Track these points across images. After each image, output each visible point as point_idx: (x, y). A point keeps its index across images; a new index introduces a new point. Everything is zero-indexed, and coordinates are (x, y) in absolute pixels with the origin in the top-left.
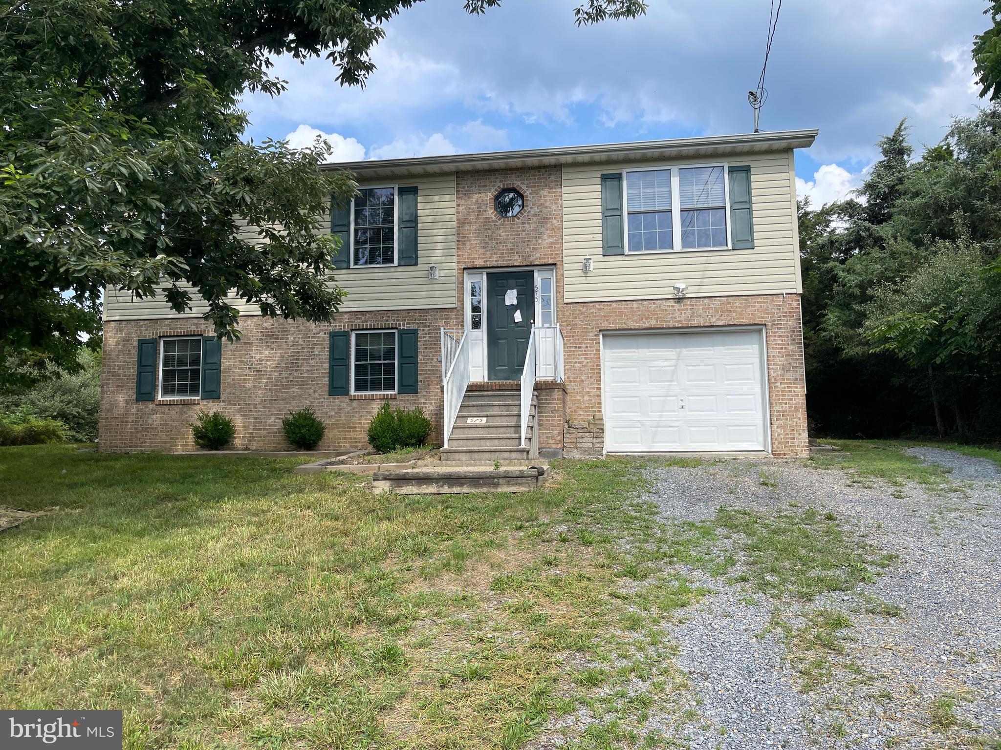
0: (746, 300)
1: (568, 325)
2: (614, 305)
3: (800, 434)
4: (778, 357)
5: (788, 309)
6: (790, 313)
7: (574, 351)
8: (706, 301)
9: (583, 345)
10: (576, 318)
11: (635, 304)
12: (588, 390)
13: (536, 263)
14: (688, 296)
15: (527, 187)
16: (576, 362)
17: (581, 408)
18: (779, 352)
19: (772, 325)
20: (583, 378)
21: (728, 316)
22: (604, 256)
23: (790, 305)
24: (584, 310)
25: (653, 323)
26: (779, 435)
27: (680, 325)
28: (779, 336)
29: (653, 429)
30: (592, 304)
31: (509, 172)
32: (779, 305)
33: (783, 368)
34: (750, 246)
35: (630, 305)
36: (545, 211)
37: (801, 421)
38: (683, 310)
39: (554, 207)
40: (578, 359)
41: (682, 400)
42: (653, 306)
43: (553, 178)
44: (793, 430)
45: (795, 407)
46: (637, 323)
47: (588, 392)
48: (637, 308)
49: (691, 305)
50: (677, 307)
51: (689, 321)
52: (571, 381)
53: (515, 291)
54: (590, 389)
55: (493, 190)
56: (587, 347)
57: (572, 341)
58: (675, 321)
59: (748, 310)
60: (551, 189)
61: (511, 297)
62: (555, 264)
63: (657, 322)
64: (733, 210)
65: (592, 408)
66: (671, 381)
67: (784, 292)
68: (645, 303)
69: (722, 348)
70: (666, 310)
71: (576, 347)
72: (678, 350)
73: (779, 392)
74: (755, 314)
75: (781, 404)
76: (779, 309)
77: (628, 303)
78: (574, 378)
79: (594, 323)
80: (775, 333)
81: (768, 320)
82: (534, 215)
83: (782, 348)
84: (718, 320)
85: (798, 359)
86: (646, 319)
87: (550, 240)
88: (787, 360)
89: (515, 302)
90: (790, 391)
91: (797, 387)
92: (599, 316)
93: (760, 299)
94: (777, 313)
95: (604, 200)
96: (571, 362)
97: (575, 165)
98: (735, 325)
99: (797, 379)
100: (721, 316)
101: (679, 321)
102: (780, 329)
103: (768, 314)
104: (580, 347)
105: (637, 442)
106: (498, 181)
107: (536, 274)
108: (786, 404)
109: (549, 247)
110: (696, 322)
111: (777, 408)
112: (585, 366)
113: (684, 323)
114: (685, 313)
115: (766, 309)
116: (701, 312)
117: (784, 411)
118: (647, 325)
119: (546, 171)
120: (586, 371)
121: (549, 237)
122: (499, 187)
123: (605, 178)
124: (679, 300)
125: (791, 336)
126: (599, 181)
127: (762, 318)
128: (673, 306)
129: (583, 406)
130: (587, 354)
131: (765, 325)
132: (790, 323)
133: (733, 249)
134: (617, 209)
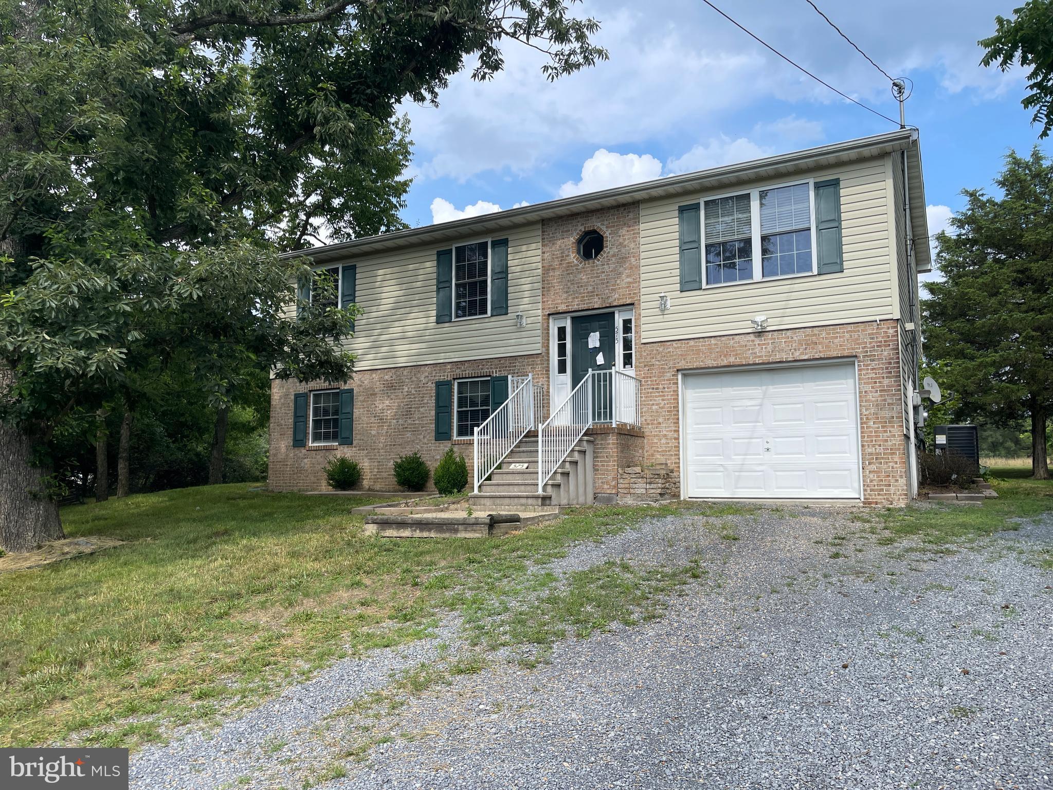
0: (834, 329)
1: (645, 366)
2: (692, 343)
3: (897, 481)
4: (871, 392)
5: (883, 337)
6: (885, 341)
7: (651, 393)
8: (789, 333)
9: (661, 386)
10: (653, 358)
11: (713, 341)
12: (665, 433)
13: (615, 304)
14: (769, 329)
15: (607, 227)
16: (653, 404)
17: (658, 451)
18: (873, 387)
19: (864, 357)
20: (661, 420)
21: (813, 348)
22: (681, 292)
23: (886, 332)
24: (661, 349)
25: (732, 360)
26: (871, 481)
27: (760, 362)
28: (873, 369)
29: (737, 474)
30: (669, 343)
31: (590, 215)
32: (873, 334)
33: (877, 405)
34: (837, 268)
35: (707, 341)
36: (623, 250)
37: (898, 465)
38: (764, 344)
39: (632, 245)
40: (655, 400)
41: (767, 442)
42: (732, 342)
43: (631, 215)
44: (889, 476)
45: (891, 449)
46: (715, 361)
47: (665, 435)
48: (715, 344)
49: (772, 339)
50: (757, 341)
51: (770, 356)
52: (648, 424)
53: (598, 333)
54: (667, 431)
55: (575, 234)
56: (664, 388)
57: (649, 383)
58: (755, 357)
59: (836, 341)
60: (630, 227)
61: (594, 340)
62: (633, 304)
63: (736, 359)
64: (819, 230)
65: (669, 451)
66: (757, 422)
67: (878, 318)
68: (723, 339)
69: (813, 384)
70: (746, 346)
71: (653, 388)
72: (764, 388)
73: (871, 432)
74: (845, 346)
75: (874, 446)
76: (873, 338)
77: (706, 340)
78: (651, 420)
79: (671, 363)
80: (868, 365)
81: (859, 351)
82: (614, 256)
83: (875, 383)
84: (802, 354)
85: (894, 395)
86: (725, 356)
87: (629, 280)
88: (881, 396)
89: (598, 345)
90: (886, 432)
91: (893, 427)
92: (676, 355)
93: (849, 328)
94: (870, 343)
95: (682, 234)
96: (648, 404)
97: (652, 200)
98: (821, 359)
99: (893, 417)
100: (806, 349)
101: (760, 357)
102: (873, 360)
103: (858, 344)
104: (657, 389)
105: (720, 488)
106: (579, 224)
107: (616, 316)
108: (880, 445)
109: (628, 287)
110: (778, 358)
111: (870, 450)
112: (662, 408)
113: (765, 359)
114: (766, 348)
115: (857, 339)
116: (784, 346)
117: (877, 454)
118: (725, 362)
119: (625, 210)
120: (664, 413)
121: (628, 276)
122: (580, 230)
123: (682, 210)
124: (760, 334)
125: (887, 368)
126: (676, 213)
127: (853, 349)
128: (753, 341)
129: (660, 450)
130: (664, 396)
131: (856, 356)
132: (886, 353)
133: (819, 274)
134: (694, 241)
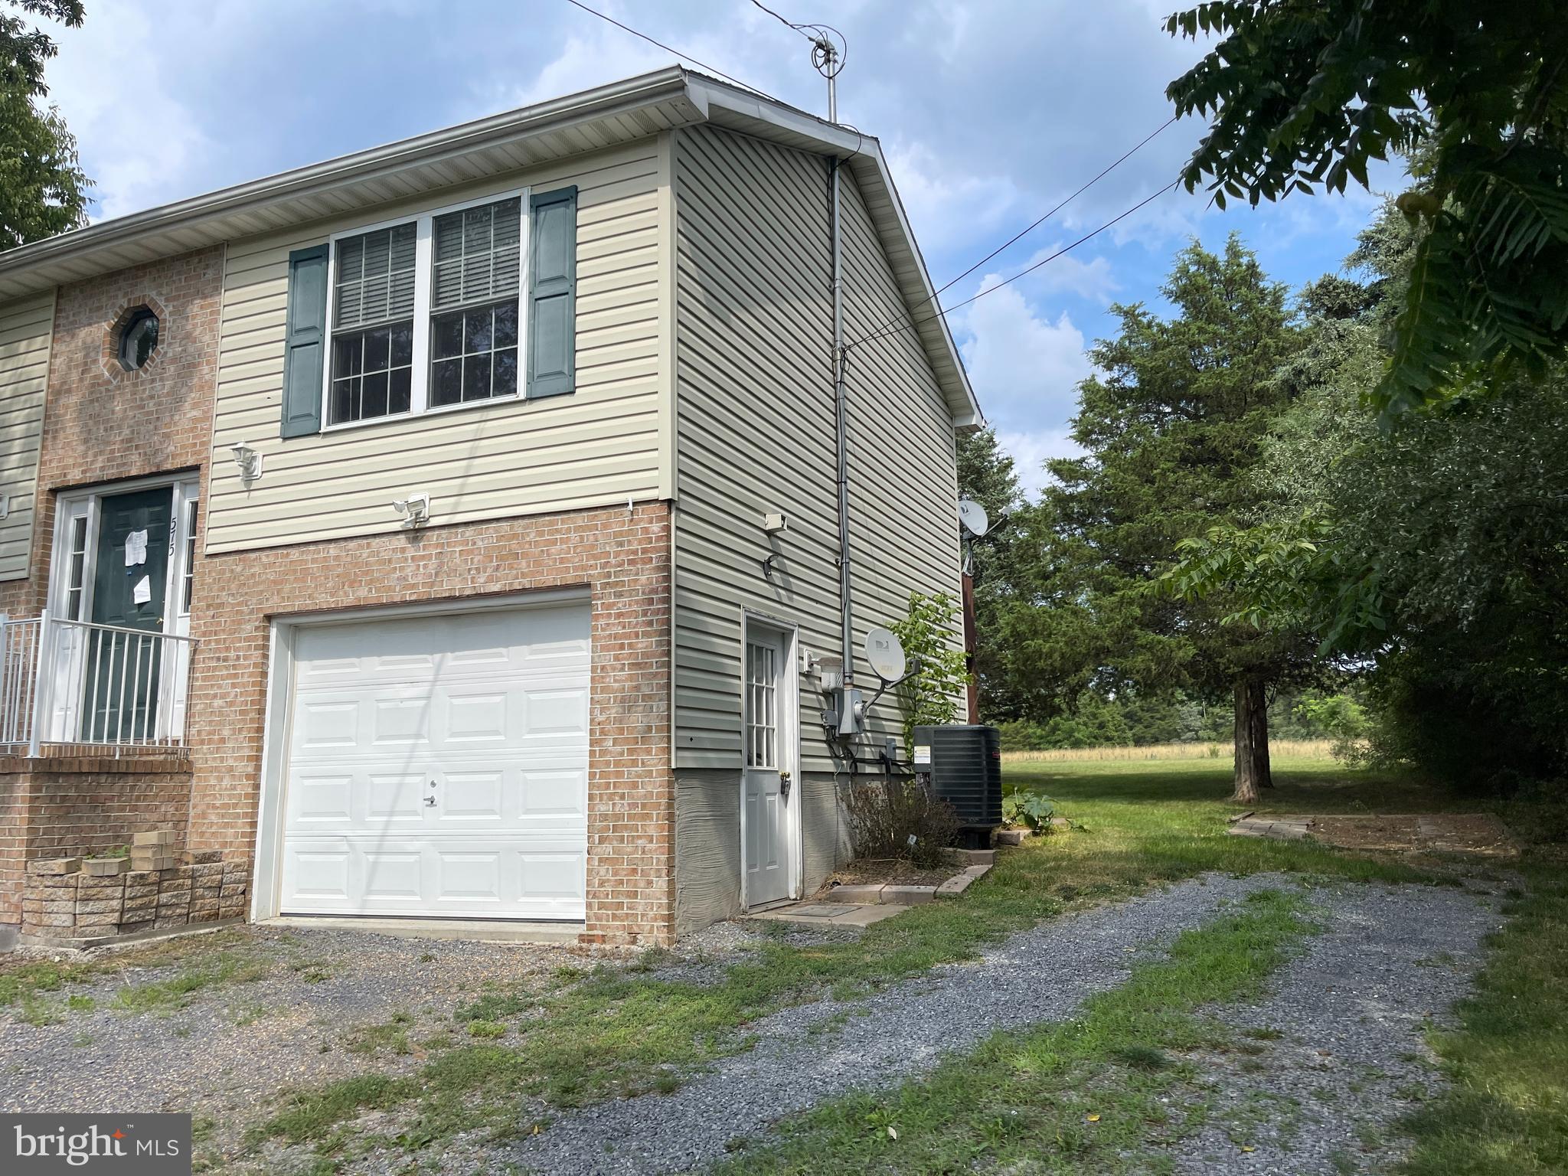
0: (551, 524)
1: (208, 606)
2: (295, 554)
3: (650, 883)
4: (614, 669)
5: (640, 542)
6: (644, 551)
7: (215, 668)
8: (470, 532)
9: (232, 654)
10: (223, 589)
11: (333, 550)
12: (231, 762)
13: (168, 466)
14: (433, 522)
15: (167, 300)
16: (215, 696)
17: (214, 807)
18: (616, 658)
19: (605, 585)
20: (226, 733)
21: (511, 568)
22: (285, 439)
23: (646, 530)
24: (239, 569)
25: (364, 594)
26: (601, 884)
27: (413, 598)
28: (619, 615)
29: (371, 858)
30: (253, 555)
31: (140, 273)
32: (621, 534)
33: (623, 700)
34: (562, 384)
35: (323, 551)
36: (191, 349)
37: (654, 846)
38: (423, 557)
39: (207, 338)
40: (220, 687)
41: (433, 784)
42: (366, 552)
43: (210, 274)
44: (635, 871)
45: (644, 806)
46: (332, 596)
47: (231, 769)
48: (337, 558)
49: (437, 546)
50: (411, 552)
51: (432, 584)
52: (202, 742)
53: (145, 532)
54: (236, 759)
55: (111, 314)
56: (238, 658)
57: (213, 645)
58: (405, 588)
59: (554, 550)
60: (206, 297)
61: (136, 550)
62: (196, 468)
63: (370, 590)
64: (535, 300)
65: (235, 805)
66: (418, 736)
67: (630, 497)
68: (352, 544)
69: (525, 648)
70: (390, 560)
71: (218, 659)
72: (437, 656)
73: (608, 764)
74: (568, 560)
75: (611, 797)
76: (621, 544)
77: (321, 547)
78: (210, 733)
79: (254, 600)
80: (610, 606)
81: (594, 575)
82: (174, 360)
83: (622, 647)
84: (490, 580)
85: (655, 675)
86: (351, 586)
87: (194, 413)
88: (631, 678)
89: (142, 560)
90: (634, 763)
91: (649, 752)
92: (263, 582)
93: (580, 519)
94: (617, 554)
95: (292, 310)
96: (206, 696)
97: (247, 239)
98: (524, 591)
99: (650, 728)
100: (497, 568)
101: (413, 586)
102: (619, 595)
103: (595, 557)
104: (225, 659)
105: (340, 891)
106: (120, 294)
107: (176, 493)
108: (622, 797)
109: (192, 430)
110: (443, 589)
111: (603, 808)
112: (231, 704)
113: (421, 593)
114: (425, 566)
115: (593, 547)
116: (458, 561)
117: (618, 817)
118: (350, 600)
119: (200, 261)
120: (232, 717)
121: (195, 406)
122: (121, 307)
123: (297, 260)
124: (417, 532)
125: (645, 614)
126: (285, 268)
127: (584, 568)
128: (403, 550)
129: (218, 803)
130: (236, 676)
131: (588, 586)
132: (643, 579)
133: (531, 399)
134: (314, 328)
